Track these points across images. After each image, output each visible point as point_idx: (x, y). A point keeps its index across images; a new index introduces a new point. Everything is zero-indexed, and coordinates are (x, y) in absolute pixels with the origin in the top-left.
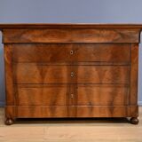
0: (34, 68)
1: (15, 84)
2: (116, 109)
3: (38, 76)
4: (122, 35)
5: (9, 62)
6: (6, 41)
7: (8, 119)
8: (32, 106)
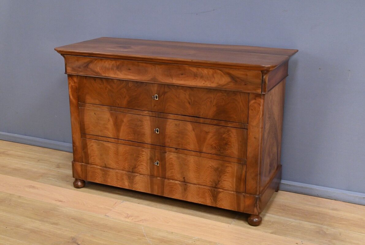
0: (106, 115)
1: (83, 133)
2: (221, 195)
3: (110, 125)
4: (233, 77)
5: (74, 101)
6: (69, 71)
7: (77, 180)
8: (106, 168)
